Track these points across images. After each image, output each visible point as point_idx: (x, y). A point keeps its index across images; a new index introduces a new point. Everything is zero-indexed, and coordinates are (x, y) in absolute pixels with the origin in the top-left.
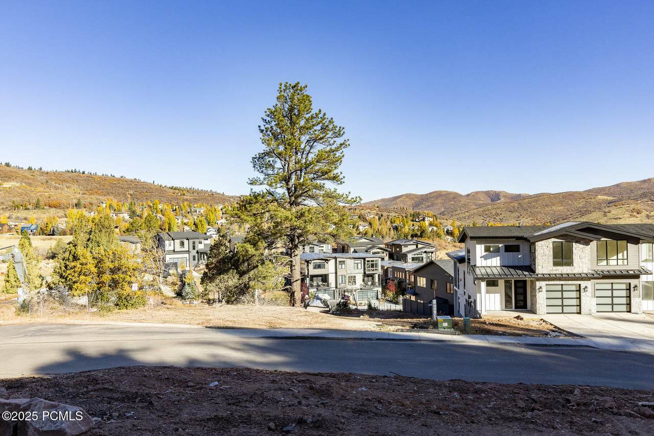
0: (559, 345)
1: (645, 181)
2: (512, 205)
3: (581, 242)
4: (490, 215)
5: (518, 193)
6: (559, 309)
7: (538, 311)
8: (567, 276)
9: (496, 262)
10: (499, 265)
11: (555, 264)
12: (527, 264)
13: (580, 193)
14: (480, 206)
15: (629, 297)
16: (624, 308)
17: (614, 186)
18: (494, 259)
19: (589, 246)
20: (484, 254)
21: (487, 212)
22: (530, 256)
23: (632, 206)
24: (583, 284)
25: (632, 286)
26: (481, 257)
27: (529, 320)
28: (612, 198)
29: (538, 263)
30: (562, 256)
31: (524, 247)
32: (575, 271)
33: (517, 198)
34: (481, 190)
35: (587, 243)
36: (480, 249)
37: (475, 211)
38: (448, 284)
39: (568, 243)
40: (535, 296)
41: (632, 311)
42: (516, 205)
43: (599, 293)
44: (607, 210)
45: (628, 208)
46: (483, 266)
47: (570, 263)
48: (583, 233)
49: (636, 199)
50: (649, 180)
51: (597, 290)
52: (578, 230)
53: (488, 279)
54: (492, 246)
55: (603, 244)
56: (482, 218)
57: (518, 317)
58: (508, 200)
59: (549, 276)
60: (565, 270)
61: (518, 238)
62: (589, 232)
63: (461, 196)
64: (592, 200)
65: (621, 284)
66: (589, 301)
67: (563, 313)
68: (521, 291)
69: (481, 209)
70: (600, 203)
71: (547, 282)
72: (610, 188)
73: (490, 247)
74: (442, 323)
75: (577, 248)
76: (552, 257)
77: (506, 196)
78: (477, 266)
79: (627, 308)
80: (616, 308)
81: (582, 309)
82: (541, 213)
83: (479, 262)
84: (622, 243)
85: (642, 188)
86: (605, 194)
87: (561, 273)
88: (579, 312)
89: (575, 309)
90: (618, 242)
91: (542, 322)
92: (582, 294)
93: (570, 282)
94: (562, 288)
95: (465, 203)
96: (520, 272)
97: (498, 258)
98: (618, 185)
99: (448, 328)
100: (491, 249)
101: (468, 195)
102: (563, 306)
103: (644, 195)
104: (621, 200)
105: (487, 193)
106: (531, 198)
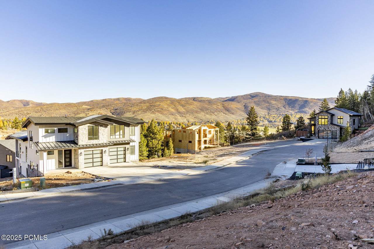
0: (105, 186)
1: (104, 100)
2: (37, 108)
3: (103, 126)
4: (23, 114)
5: (40, 102)
6: (91, 165)
7: (79, 167)
8: (96, 145)
9: (52, 139)
10: (54, 141)
11: (89, 139)
12: (72, 139)
13: (74, 104)
14: (17, 108)
15: (125, 154)
16: (122, 160)
17: (90, 101)
18: (51, 138)
19: (107, 128)
20: (44, 134)
21: (21, 112)
22: (74, 135)
23: (99, 111)
24: (104, 149)
25: (126, 148)
26: (42, 137)
27: (75, 173)
28: (89, 107)
29: (80, 138)
30: (93, 134)
31: (70, 129)
32: (100, 142)
33: (40, 105)
34: (17, 99)
35: (106, 127)
36: (42, 131)
37: (13, 111)
38: (8, 156)
39: (96, 127)
40: (78, 158)
41: (126, 161)
42: (39, 109)
43: (111, 154)
44: (87, 113)
45: (97, 112)
46: (43, 142)
47: (97, 138)
48: (104, 121)
49: (100, 108)
50: (106, 99)
51: (110, 152)
52: (102, 119)
53: (48, 150)
54: (50, 129)
55: (113, 127)
56: (18, 115)
57: (68, 172)
58: (34, 106)
59: (86, 146)
60: (95, 142)
61: (67, 124)
62: (107, 120)
63: (3, 102)
64: (80, 108)
65: (121, 148)
66: (106, 158)
67: (93, 166)
68: (68, 156)
69: (18, 110)
70: (84, 109)
71: (85, 150)
72: (88, 102)
73: (48, 130)
74: (24, 184)
75: (101, 129)
76: (87, 135)
77: (33, 103)
78: (40, 142)
79: (124, 160)
80: (119, 161)
81: (103, 163)
82: (54, 114)
83: (41, 140)
84: (122, 126)
85: (103, 103)
86: (86, 105)
87: (92, 144)
88: (101, 165)
89: (99, 164)
90: (121, 126)
91: (83, 173)
92: (104, 155)
93: (97, 149)
94: (93, 152)
95: (6, 107)
96: (68, 145)
97: (54, 137)
98: (92, 101)
99: (29, 187)
100: (49, 131)
101: (8, 102)
102: (93, 162)
103: (103, 106)
104: (94, 108)
105: (21, 101)
106: (48, 105)
